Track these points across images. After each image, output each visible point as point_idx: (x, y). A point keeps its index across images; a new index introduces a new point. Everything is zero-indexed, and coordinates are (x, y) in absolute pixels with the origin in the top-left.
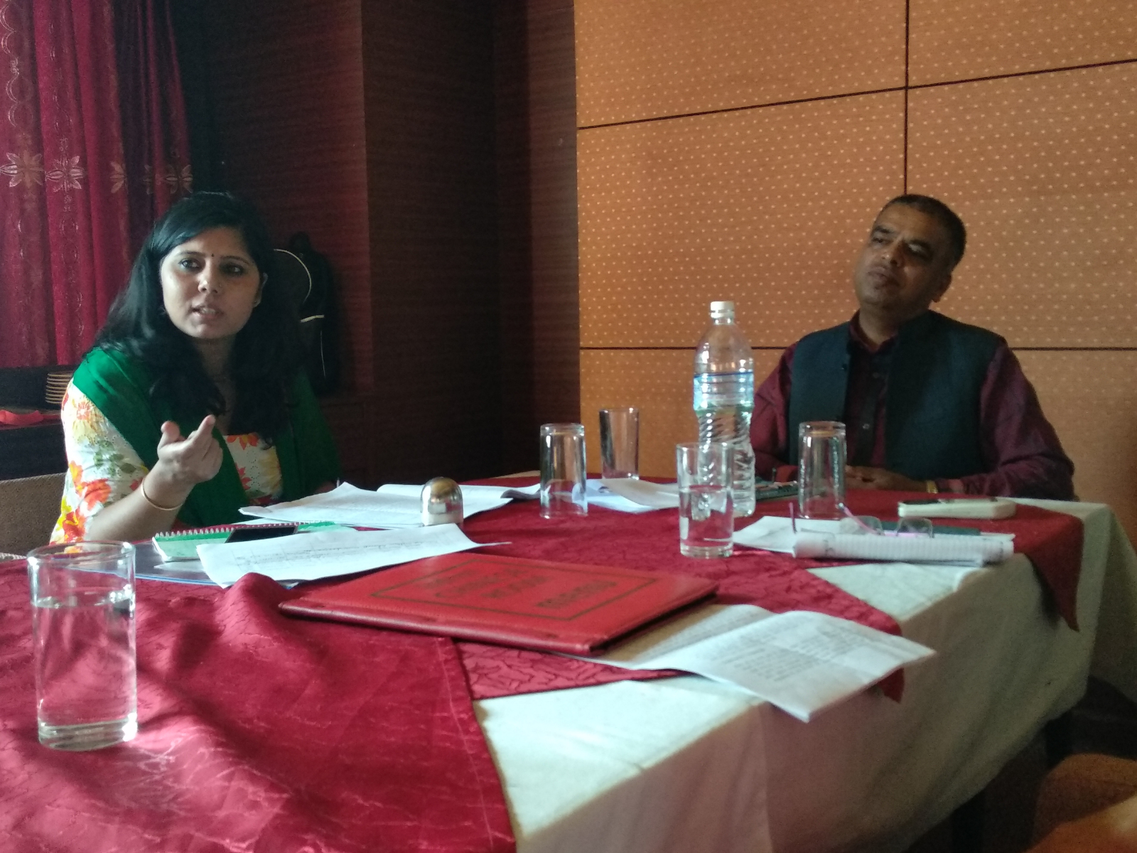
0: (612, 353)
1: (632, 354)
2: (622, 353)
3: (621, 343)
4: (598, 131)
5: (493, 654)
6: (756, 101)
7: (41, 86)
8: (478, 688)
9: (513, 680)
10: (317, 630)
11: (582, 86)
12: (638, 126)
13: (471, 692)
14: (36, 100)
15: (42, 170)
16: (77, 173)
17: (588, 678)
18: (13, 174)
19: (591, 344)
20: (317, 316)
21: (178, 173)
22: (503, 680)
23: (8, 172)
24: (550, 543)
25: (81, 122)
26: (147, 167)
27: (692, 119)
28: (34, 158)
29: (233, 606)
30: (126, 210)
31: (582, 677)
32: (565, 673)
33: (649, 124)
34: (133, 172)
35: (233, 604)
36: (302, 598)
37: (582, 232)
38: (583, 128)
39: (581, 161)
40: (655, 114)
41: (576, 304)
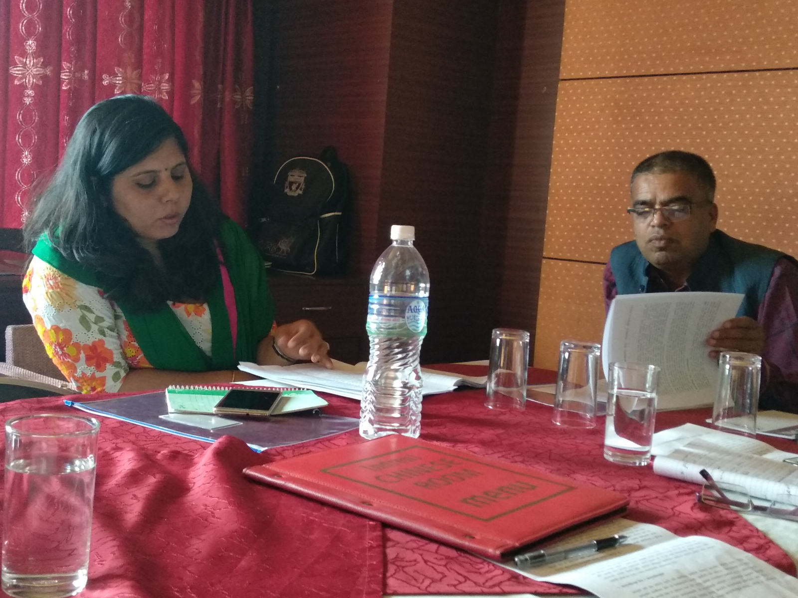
0: (569, 264)
1: (585, 266)
2: (577, 265)
3: (577, 256)
4: (576, 83)
5: (414, 545)
6: (712, 68)
7: (146, 17)
8: (392, 582)
9: (427, 577)
10: (269, 498)
11: (567, 46)
12: (610, 81)
13: (385, 585)
14: (141, 28)
15: (140, 82)
16: (165, 87)
17: (494, 586)
18: (119, 84)
19: (552, 255)
20: (336, 213)
21: (243, 93)
22: (416, 575)
23: (115, 82)
24: (488, 434)
25: (173, 47)
26: (220, 86)
27: (655, 79)
28: (135, 72)
29: (204, 467)
30: (200, 117)
31: (489, 583)
32: (473, 576)
33: (619, 80)
34: (209, 89)
35: (205, 465)
36: (264, 465)
37: (555, 163)
38: (562, 80)
39: (560, 106)
40: (625, 73)
41: (543, 222)
